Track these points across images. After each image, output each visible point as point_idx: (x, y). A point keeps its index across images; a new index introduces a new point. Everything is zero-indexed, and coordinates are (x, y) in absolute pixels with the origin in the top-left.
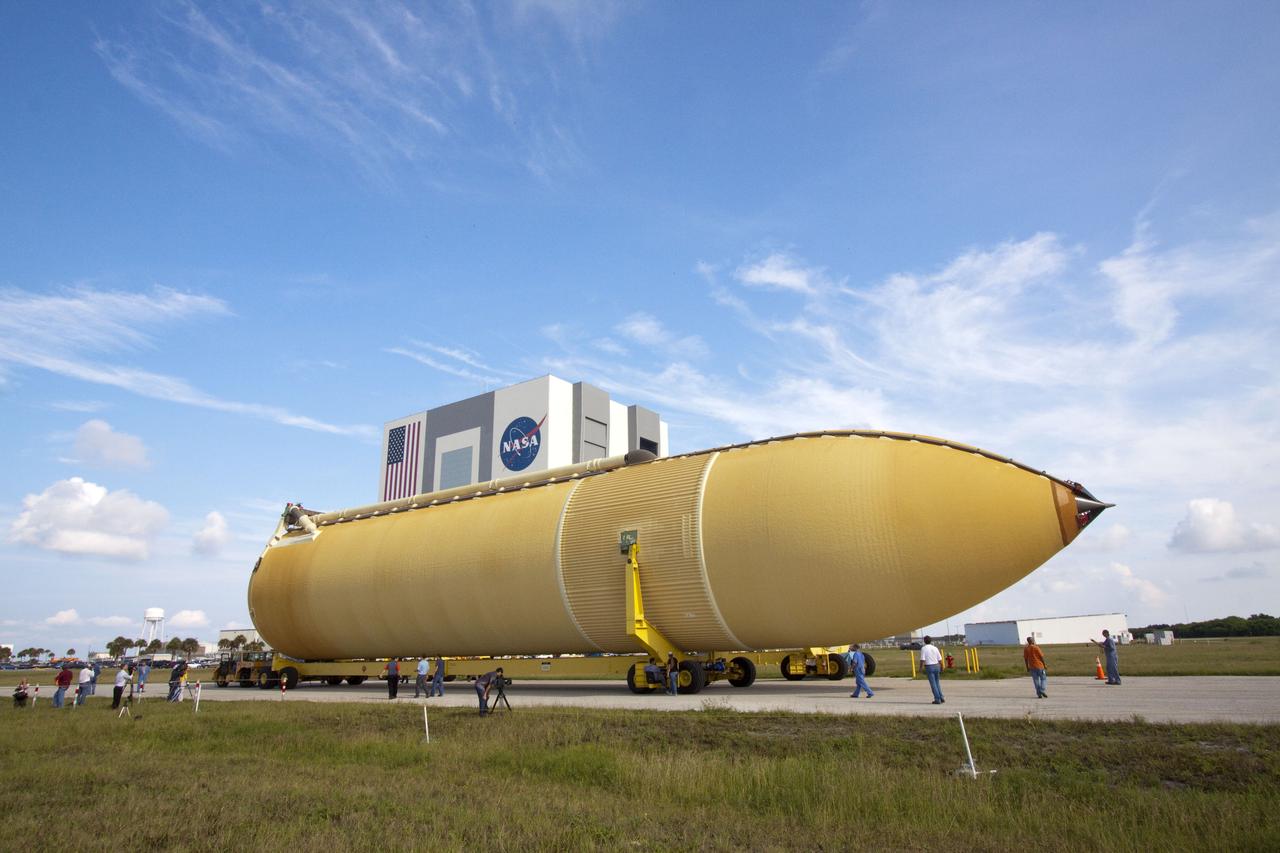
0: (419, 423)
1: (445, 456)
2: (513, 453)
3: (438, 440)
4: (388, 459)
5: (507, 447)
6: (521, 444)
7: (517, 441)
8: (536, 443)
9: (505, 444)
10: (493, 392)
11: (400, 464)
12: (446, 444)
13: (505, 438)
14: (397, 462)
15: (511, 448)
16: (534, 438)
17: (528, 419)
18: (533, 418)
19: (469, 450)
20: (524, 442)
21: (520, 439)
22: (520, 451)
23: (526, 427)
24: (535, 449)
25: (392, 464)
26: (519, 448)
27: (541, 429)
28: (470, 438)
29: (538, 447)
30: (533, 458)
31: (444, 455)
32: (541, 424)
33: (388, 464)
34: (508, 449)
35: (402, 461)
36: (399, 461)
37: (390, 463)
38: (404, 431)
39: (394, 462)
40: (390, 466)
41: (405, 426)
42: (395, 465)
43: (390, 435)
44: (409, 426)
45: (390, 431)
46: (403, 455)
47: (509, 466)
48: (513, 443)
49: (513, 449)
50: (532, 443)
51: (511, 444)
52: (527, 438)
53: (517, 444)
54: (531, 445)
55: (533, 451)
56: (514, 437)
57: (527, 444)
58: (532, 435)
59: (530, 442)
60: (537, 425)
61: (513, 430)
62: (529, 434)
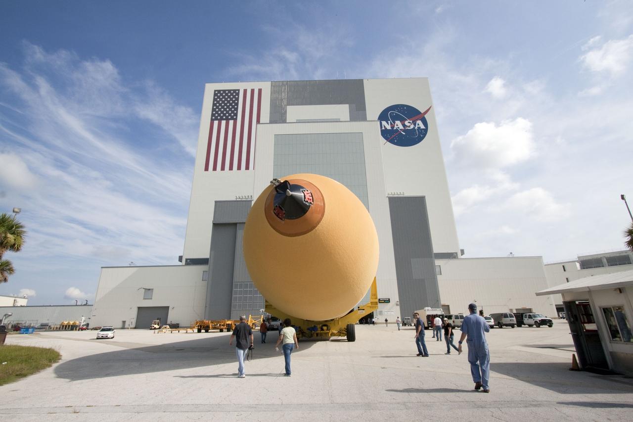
0: (260, 91)
2: (394, 131)
3: (289, 107)
4: (213, 115)
5: (387, 125)
6: (404, 125)
8: (422, 127)
9: (384, 122)
10: (361, 80)
11: (231, 122)
13: (383, 117)
14: (227, 120)
15: (393, 127)
16: (419, 122)
17: (409, 107)
18: (415, 107)
20: (407, 123)
21: (402, 120)
22: (404, 131)
23: (408, 113)
24: (423, 132)
25: (220, 121)
27: (426, 117)
28: (335, 111)
29: (426, 130)
30: (420, 139)
32: (425, 113)
33: (212, 121)
34: (389, 127)
35: (235, 120)
36: (231, 119)
37: (216, 119)
38: (238, 94)
39: (222, 119)
40: (216, 123)
41: (239, 90)
42: (224, 123)
43: (215, 95)
44: (245, 91)
45: (215, 91)
46: (236, 115)
47: (392, 142)
48: (394, 123)
49: (395, 128)
50: (417, 126)
51: (391, 124)
52: (411, 122)
53: (399, 125)
54: (416, 128)
55: (420, 133)
56: (395, 118)
57: (412, 127)
58: (417, 120)
59: (415, 125)
60: (421, 113)
61: (393, 113)
62: (414, 119)
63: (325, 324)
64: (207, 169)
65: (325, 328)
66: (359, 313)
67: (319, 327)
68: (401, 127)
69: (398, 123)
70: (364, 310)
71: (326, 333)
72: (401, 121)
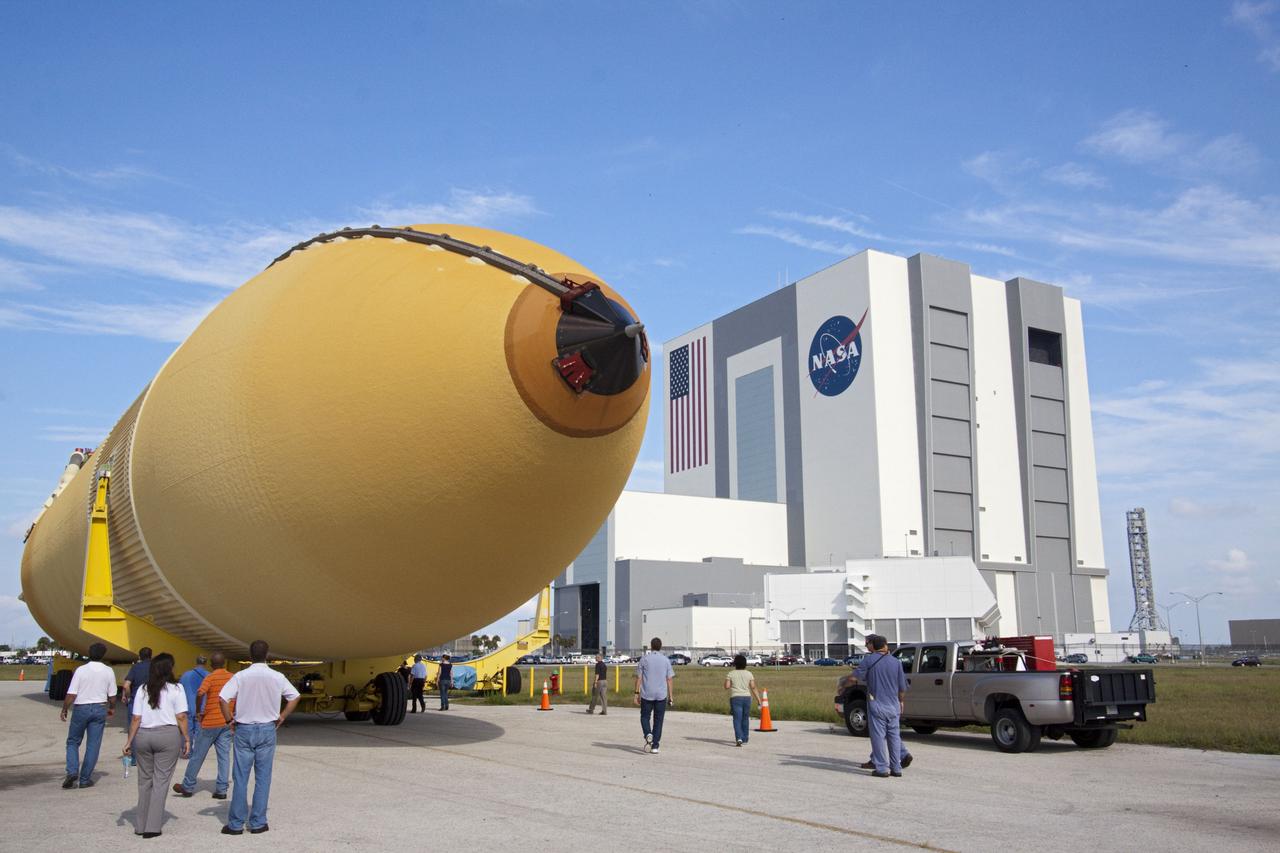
0: (704, 339)
1: (739, 381)
2: (826, 370)
3: (729, 360)
4: (672, 393)
5: (818, 363)
6: (836, 357)
7: (830, 353)
8: (856, 354)
9: (815, 358)
10: (794, 285)
11: (685, 397)
12: (741, 365)
13: (815, 350)
14: (682, 395)
15: (824, 364)
16: (853, 345)
17: (844, 318)
18: (850, 317)
19: (769, 373)
20: (839, 353)
21: (834, 350)
22: (835, 366)
23: (842, 331)
24: (856, 362)
25: (676, 399)
26: (833, 362)
27: (860, 331)
28: (767, 354)
29: (859, 358)
30: (853, 376)
31: (737, 379)
32: (861, 324)
33: (672, 399)
35: (687, 393)
36: (685, 394)
37: (674, 397)
38: (688, 352)
39: (678, 396)
40: (674, 401)
41: (688, 346)
42: (680, 399)
43: (671, 360)
44: (693, 344)
45: (671, 354)
46: (688, 386)
47: (823, 391)
48: (826, 356)
49: (826, 365)
50: (850, 353)
51: (823, 358)
52: (844, 347)
53: (830, 357)
54: (849, 357)
55: (853, 365)
56: (827, 346)
57: (845, 356)
58: (850, 342)
59: (848, 351)
60: (855, 326)
61: (825, 337)
62: (846, 341)
64: (672, 472)
72: (832, 351)
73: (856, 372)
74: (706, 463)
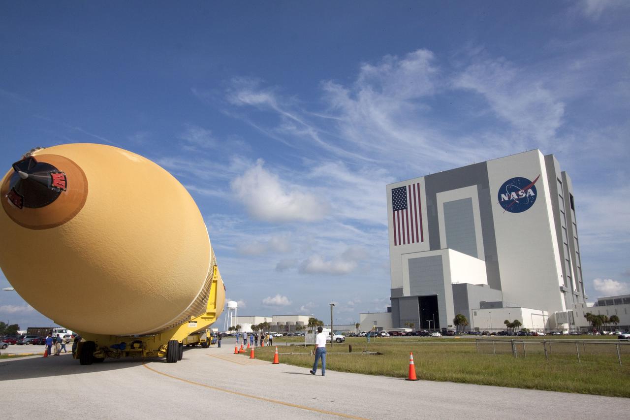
0: (418, 184)
1: (445, 205)
2: (511, 201)
3: (438, 194)
4: (394, 207)
5: (505, 197)
6: (518, 195)
8: (532, 194)
9: (503, 196)
10: (485, 162)
11: (405, 210)
12: (443, 198)
13: (502, 190)
14: (402, 209)
15: (509, 198)
16: (530, 191)
17: (523, 178)
19: (469, 201)
20: (520, 193)
21: (517, 191)
22: (518, 200)
23: (523, 184)
24: (533, 198)
25: (398, 210)
27: (535, 184)
28: (471, 192)
29: (535, 197)
30: (530, 205)
31: (444, 203)
32: (535, 181)
33: (394, 211)
34: (506, 199)
35: (407, 209)
36: (404, 209)
37: (396, 210)
38: (405, 190)
39: (399, 210)
40: (396, 212)
41: (406, 187)
42: (400, 211)
43: (393, 192)
44: (410, 186)
45: (392, 190)
46: (406, 205)
47: (509, 210)
48: (511, 194)
49: (511, 199)
50: (528, 194)
51: (508, 195)
52: (523, 191)
53: (514, 195)
54: (527, 196)
55: (530, 200)
56: (511, 191)
57: (524, 195)
58: (528, 189)
59: (526, 193)
60: (531, 182)
61: (510, 186)
62: (526, 188)
63: (139, 340)
64: (396, 244)
65: (136, 345)
66: (189, 326)
67: (129, 343)
68: (516, 197)
69: (513, 194)
70: (196, 322)
71: (140, 352)
72: (515, 192)
73: (533, 203)
74: (422, 241)
